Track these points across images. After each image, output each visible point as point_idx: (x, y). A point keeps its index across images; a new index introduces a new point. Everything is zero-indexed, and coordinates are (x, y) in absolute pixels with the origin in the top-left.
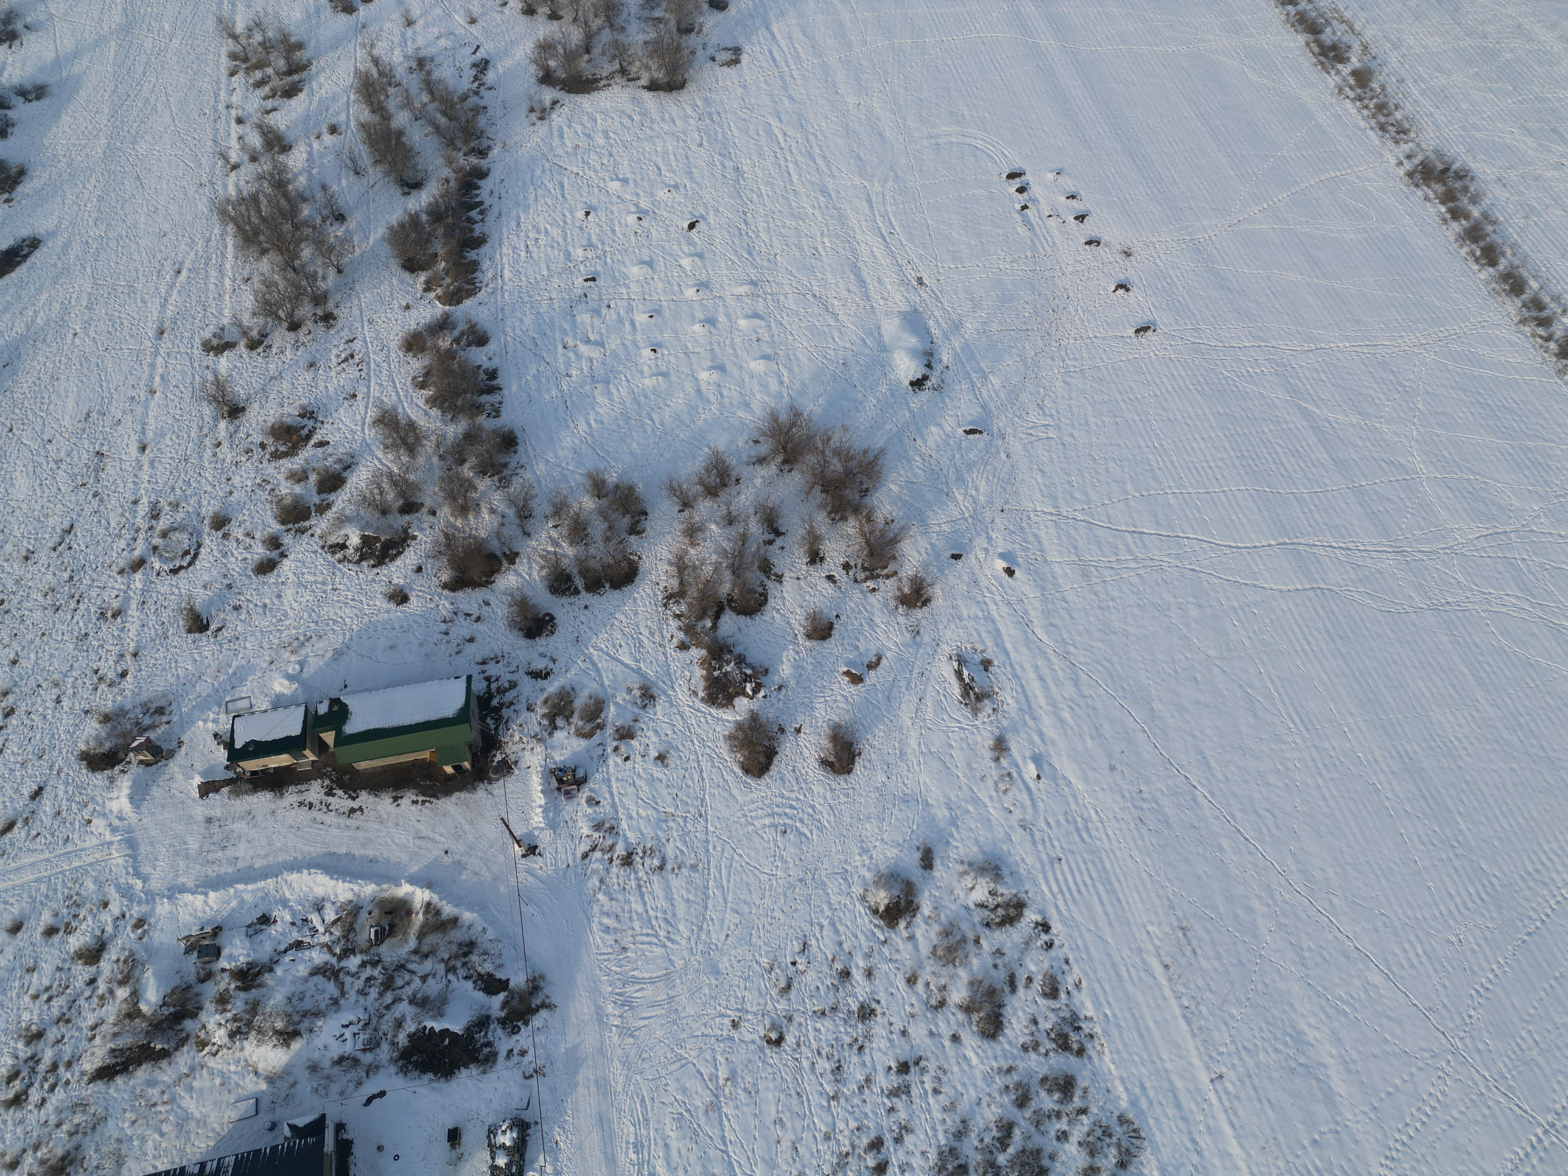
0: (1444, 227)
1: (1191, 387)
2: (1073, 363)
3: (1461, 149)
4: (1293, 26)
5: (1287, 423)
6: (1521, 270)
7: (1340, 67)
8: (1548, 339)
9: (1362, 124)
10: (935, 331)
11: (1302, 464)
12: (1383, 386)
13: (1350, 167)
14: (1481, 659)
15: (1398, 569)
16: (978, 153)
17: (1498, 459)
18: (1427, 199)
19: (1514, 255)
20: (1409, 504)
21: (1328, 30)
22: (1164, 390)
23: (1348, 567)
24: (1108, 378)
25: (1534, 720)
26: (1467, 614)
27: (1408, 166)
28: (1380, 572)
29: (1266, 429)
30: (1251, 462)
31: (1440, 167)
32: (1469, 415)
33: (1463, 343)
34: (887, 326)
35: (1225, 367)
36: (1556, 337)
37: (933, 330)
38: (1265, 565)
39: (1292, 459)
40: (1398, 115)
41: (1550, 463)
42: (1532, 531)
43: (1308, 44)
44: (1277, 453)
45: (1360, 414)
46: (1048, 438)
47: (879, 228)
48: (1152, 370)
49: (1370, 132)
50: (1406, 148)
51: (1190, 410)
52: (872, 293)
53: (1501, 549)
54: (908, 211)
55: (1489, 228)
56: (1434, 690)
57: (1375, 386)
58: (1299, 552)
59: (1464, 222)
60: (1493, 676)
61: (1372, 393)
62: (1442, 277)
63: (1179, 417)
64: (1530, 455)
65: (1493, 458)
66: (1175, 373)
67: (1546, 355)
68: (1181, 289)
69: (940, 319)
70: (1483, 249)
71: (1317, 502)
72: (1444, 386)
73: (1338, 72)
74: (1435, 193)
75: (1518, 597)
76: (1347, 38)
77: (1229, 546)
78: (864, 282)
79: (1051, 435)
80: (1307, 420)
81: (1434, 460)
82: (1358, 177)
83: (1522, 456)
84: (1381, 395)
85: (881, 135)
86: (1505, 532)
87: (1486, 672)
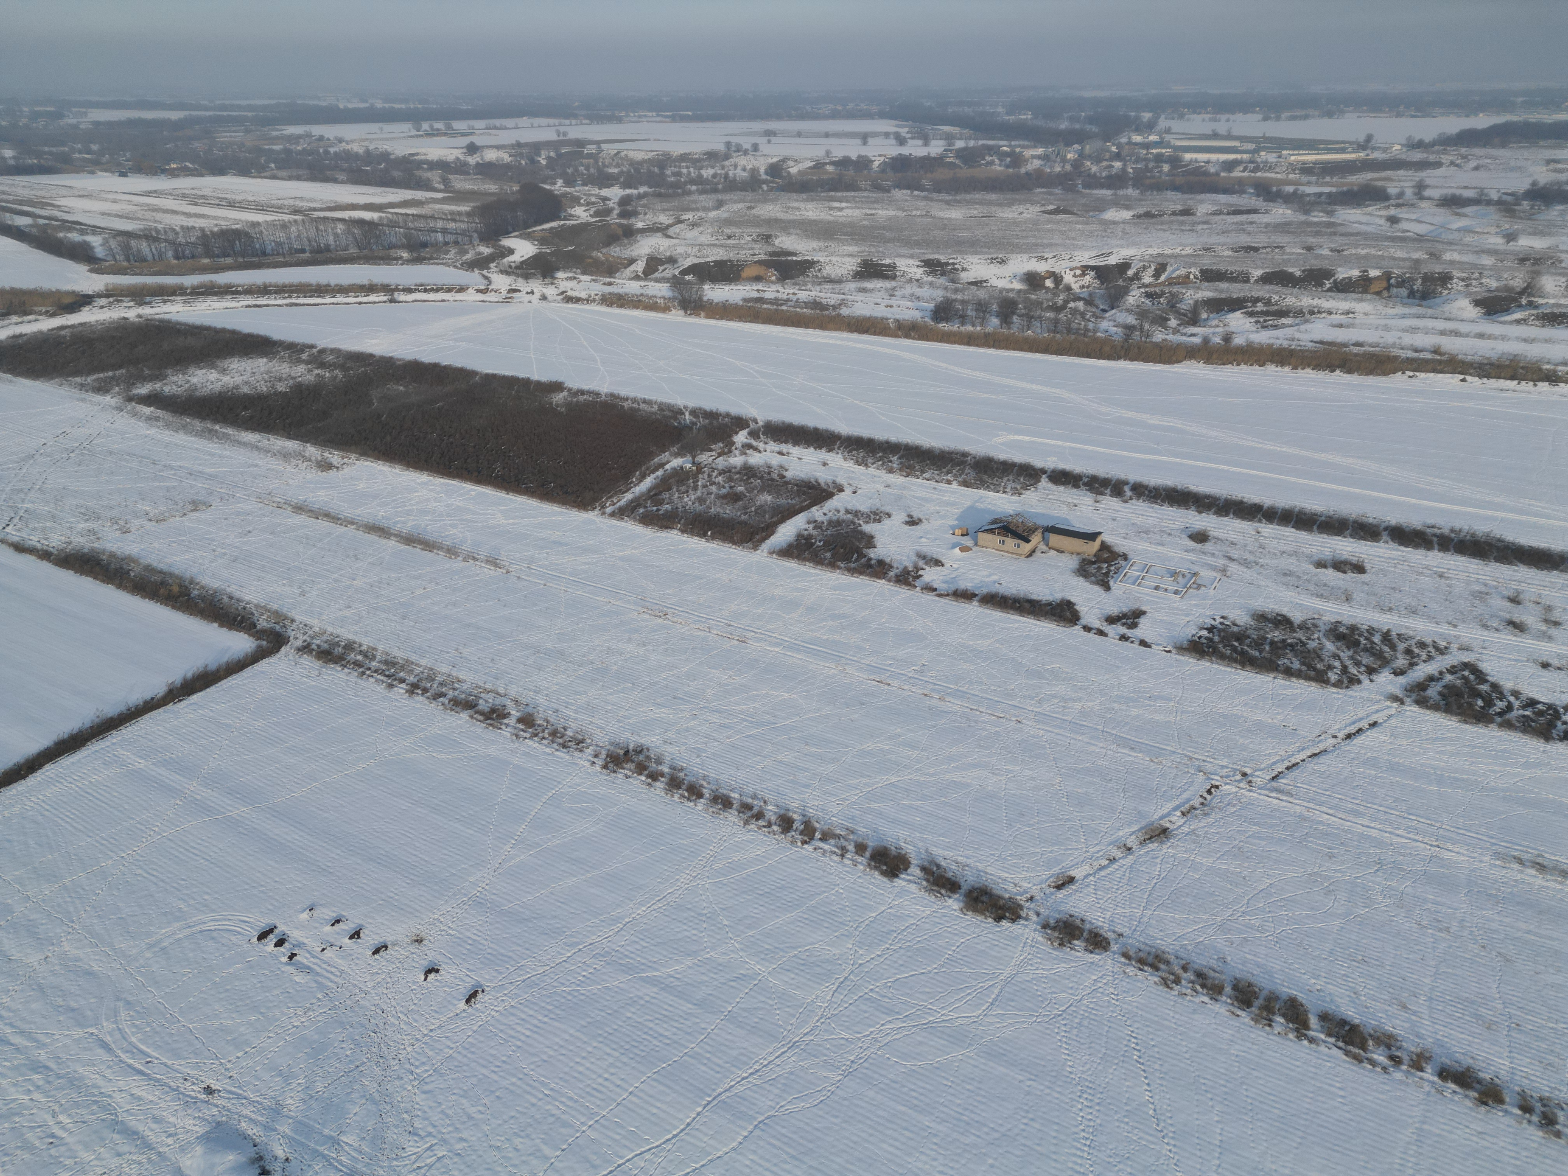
0: (652, 789)
1: (546, 1019)
2: (423, 1068)
3: (628, 735)
4: (452, 710)
5: (641, 998)
6: (720, 790)
7: (506, 721)
8: (769, 825)
9: (548, 750)
10: (252, 1131)
11: (676, 1025)
12: (691, 924)
13: (559, 782)
14: (905, 1090)
15: (802, 1061)
16: (215, 934)
17: (802, 927)
18: (627, 777)
19: (709, 783)
20: (771, 1002)
21: (481, 701)
22: (523, 1038)
23: (766, 1086)
24: (465, 1060)
25: (972, 1112)
26: (871, 1061)
27: (599, 762)
28: (792, 1073)
29: (629, 1015)
30: (636, 1051)
31: (622, 752)
32: (761, 908)
33: (720, 859)
34: (188, 1163)
35: (563, 984)
36: (773, 821)
37: (250, 1132)
38: (706, 1135)
39: (665, 1026)
40: (569, 733)
41: (834, 908)
42: (861, 964)
43: (472, 717)
44: (651, 1029)
45: (689, 955)
46: (439, 1159)
47: (129, 1066)
48: (502, 1027)
49: (557, 753)
50: (590, 751)
51: (557, 1040)
52: (153, 1138)
53: (854, 993)
54: (158, 1029)
55: (682, 775)
56: (897, 1144)
57: (685, 927)
58: (723, 1102)
59: (663, 779)
60: (922, 1098)
61: (687, 933)
62: (675, 823)
63: (551, 1053)
64: (819, 911)
65: (798, 929)
66: (524, 1016)
67: (776, 837)
68: (485, 943)
69: (253, 1116)
70: (687, 790)
71: (709, 1049)
72: (731, 898)
73: (507, 725)
74: (630, 770)
75: (890, 1022)
76: (499, 701)
77: (668, 1140)
78: (136, 1133)
79: (440, 1154)
80: (655, 985)
81: (763, 956)
82: (570, 787)
83: (815, 915)
84: (694, 932)
85: (90, 974)
86: (846, 978)
87: (916, 1098)
